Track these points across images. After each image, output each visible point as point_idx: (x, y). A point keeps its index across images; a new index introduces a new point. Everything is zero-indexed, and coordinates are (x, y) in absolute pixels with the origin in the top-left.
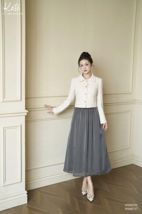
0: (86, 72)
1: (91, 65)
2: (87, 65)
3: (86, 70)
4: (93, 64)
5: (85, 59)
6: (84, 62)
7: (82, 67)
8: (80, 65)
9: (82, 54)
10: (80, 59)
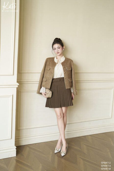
0: (59, 54)
1: (63, 48)
2: (59, 48)
3: (59, 53)
4: (64, 47)
5: (57, 43)
6: (56, 46)
7: (55, 50)
8: (54, 49)
9: (55, 40)
10: (54, 44)
